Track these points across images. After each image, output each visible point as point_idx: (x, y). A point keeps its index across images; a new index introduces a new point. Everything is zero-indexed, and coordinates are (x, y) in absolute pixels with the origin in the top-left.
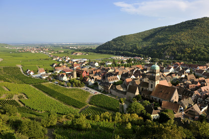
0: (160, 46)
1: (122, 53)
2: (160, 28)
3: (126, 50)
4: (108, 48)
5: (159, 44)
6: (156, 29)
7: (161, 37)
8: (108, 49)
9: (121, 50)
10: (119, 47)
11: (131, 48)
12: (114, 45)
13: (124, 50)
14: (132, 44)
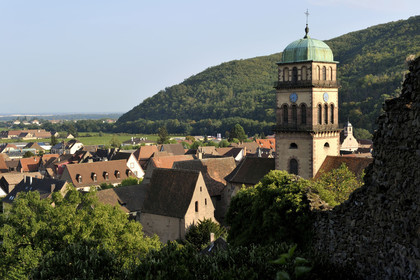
0: (375, 86)
1: (218, 123)
2: (375, 28)
3: (237, 114)
4: (163, 111)
5: (371, 79)
6: (359, 34)
7: (379, 56)
8: (164, 114)
9: (218, 116)
10: (206, 105)
11: (254, 105)
12: (190, 100)
13: (227, 115)
14: (261, 92)
